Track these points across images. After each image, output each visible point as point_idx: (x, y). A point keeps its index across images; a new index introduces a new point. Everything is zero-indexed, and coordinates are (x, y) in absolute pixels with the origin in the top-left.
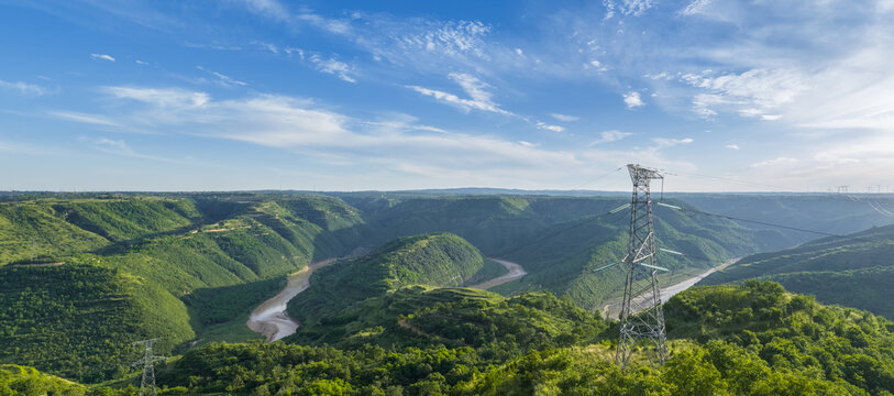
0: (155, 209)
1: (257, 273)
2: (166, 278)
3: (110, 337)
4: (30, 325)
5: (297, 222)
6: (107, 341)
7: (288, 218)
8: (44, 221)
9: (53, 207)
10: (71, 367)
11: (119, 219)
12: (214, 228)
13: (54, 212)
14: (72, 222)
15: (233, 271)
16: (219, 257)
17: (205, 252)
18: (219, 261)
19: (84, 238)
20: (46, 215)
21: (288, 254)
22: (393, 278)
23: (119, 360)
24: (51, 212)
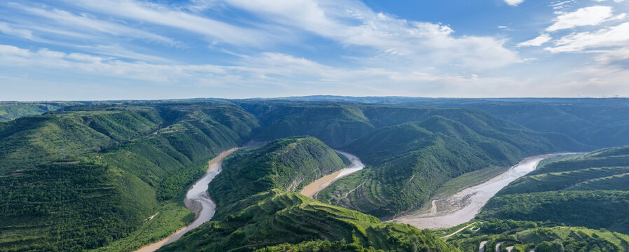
0: (135, 117)
1: (191, 160)
2: (139, 166)
3: (102, 215)
4: (58, 205)
5: (214, 125)
6: (100, 218)
7: (209, 122)
8: (77, 127)
9: (82, 117)
10: (80, 236)
11: (116, 125)
12: (167, 130)
13: (83, 121)
14: (92, 127)
15: (177, 159)
16: (169, 150)
17: (161, 147)
18: (170, 153)
19: (98, 137)
20: (78, 123)
21: (209, 147)
22: (274, 174)
23: (107, 232)
24: (81, 121)
